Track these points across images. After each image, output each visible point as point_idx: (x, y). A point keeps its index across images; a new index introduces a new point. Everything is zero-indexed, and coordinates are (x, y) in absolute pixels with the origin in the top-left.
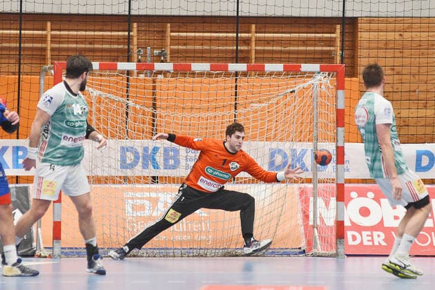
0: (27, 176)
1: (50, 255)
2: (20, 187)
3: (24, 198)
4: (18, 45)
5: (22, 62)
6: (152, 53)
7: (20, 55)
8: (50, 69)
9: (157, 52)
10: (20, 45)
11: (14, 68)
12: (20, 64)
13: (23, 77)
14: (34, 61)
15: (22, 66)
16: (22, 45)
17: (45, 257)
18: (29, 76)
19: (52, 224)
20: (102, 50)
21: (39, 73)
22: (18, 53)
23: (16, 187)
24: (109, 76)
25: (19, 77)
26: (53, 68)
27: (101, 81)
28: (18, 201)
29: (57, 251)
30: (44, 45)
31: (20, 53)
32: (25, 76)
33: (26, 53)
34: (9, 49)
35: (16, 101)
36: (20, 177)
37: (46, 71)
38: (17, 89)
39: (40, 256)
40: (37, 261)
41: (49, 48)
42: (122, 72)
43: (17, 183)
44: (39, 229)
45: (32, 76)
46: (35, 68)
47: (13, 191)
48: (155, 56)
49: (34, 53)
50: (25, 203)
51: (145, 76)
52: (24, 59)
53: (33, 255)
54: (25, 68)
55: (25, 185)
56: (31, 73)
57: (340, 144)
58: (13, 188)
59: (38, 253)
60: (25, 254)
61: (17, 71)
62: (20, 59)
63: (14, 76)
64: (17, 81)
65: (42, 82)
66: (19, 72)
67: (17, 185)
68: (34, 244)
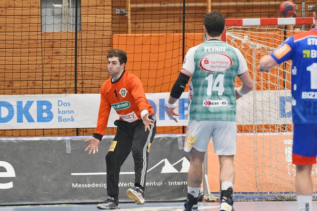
1: (217, 200)
4: (182, 5)
5: (186, 20)
6: (306, 8)
7: (184, 14)
9: (311, 6)
10: (184, 5)
11: (179, 26)
12: (184, 22)
13: (187, 34)
14: (196, 20)
15: (186, 24)
16: (186, 5)
17: (213, 201)
18: (192, 34)
20: (261, 7)
21: (202, 30)
22: (182, 12)
23: (183, 137)
24: (268, 30)
25: (184, 35)
27: (260, 35)
30: (205, 4)
31: (184, 12)
32: (189, 34)
33: (190, 12)
34: (175, 8)
35: (182, 57)
38: (181, 46)
39: (208, 201)
40: (205, 205)
41: (210, 7)
42: (281, 27)
44: (206, 176)
45: (196, 34)
46: (198, 26)
47: (180, 141)
48: (309, 11)
49: (197, 12)
51: (301, 30)
52: (188, 18)
53: (201, 200)
54: (189, 26)
56: (194, 31)
58: (180, 137)
59: (205, 197)
61: (182, 28)
62: (184, 18)
63: (178, 34)
64: (182, 38)
66: (184, 30)
67: (184, 135)
68: (202, 189)
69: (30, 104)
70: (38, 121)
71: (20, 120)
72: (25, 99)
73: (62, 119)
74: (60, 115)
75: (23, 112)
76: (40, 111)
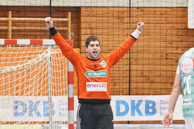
57: (71, 96)
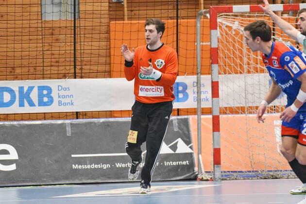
0: (187, 109)
1: (211, 178)
2: (181, 119)
3: (185, 128)
5: (179, 7)
8: (205, 13)
11: (172, 13)
12: (177, 9)
14: (189, 7)
15: (179, 11)
17: (207, 180)
18: (186, 20)
19: (212, 151)
21: (195, 17)
23: (178, 119)
25: (177, 21)
26: (209, 12)
27: (249, 21)
28: (180, 131)
29: (218, 174)
32: (182, 20)
35: (175, 43)
36: (181, 109)
37: (201, 14)
39: (202, 180)
40: (199, 184)
43: (178, 115)
44: (200, 156)
45: (189, 20)
46: (191, 12)
47: (175, 123)
50: (187, 132)
51: (288, 15)
52: (181, 5)
53: (195, 179)
54: (182, 13)
55: (186, 117)
56: (188, 17)
58: (175, 119)
59: (200, 176)
60: (189, 178)
61: (175, 15)
62: (177, 5)
63: (172, 21)
64: (175, 25)
65: (198, 25)
66: (177, 16)
67: (179, 117)
68: (196, 169)
69: (31, 89)
70: (39, 106)
71: (22, 105)
72: (26, 84)
73: (62, 103)
74: (60, 99)
75: (25, 96)
76: (41, 96)
